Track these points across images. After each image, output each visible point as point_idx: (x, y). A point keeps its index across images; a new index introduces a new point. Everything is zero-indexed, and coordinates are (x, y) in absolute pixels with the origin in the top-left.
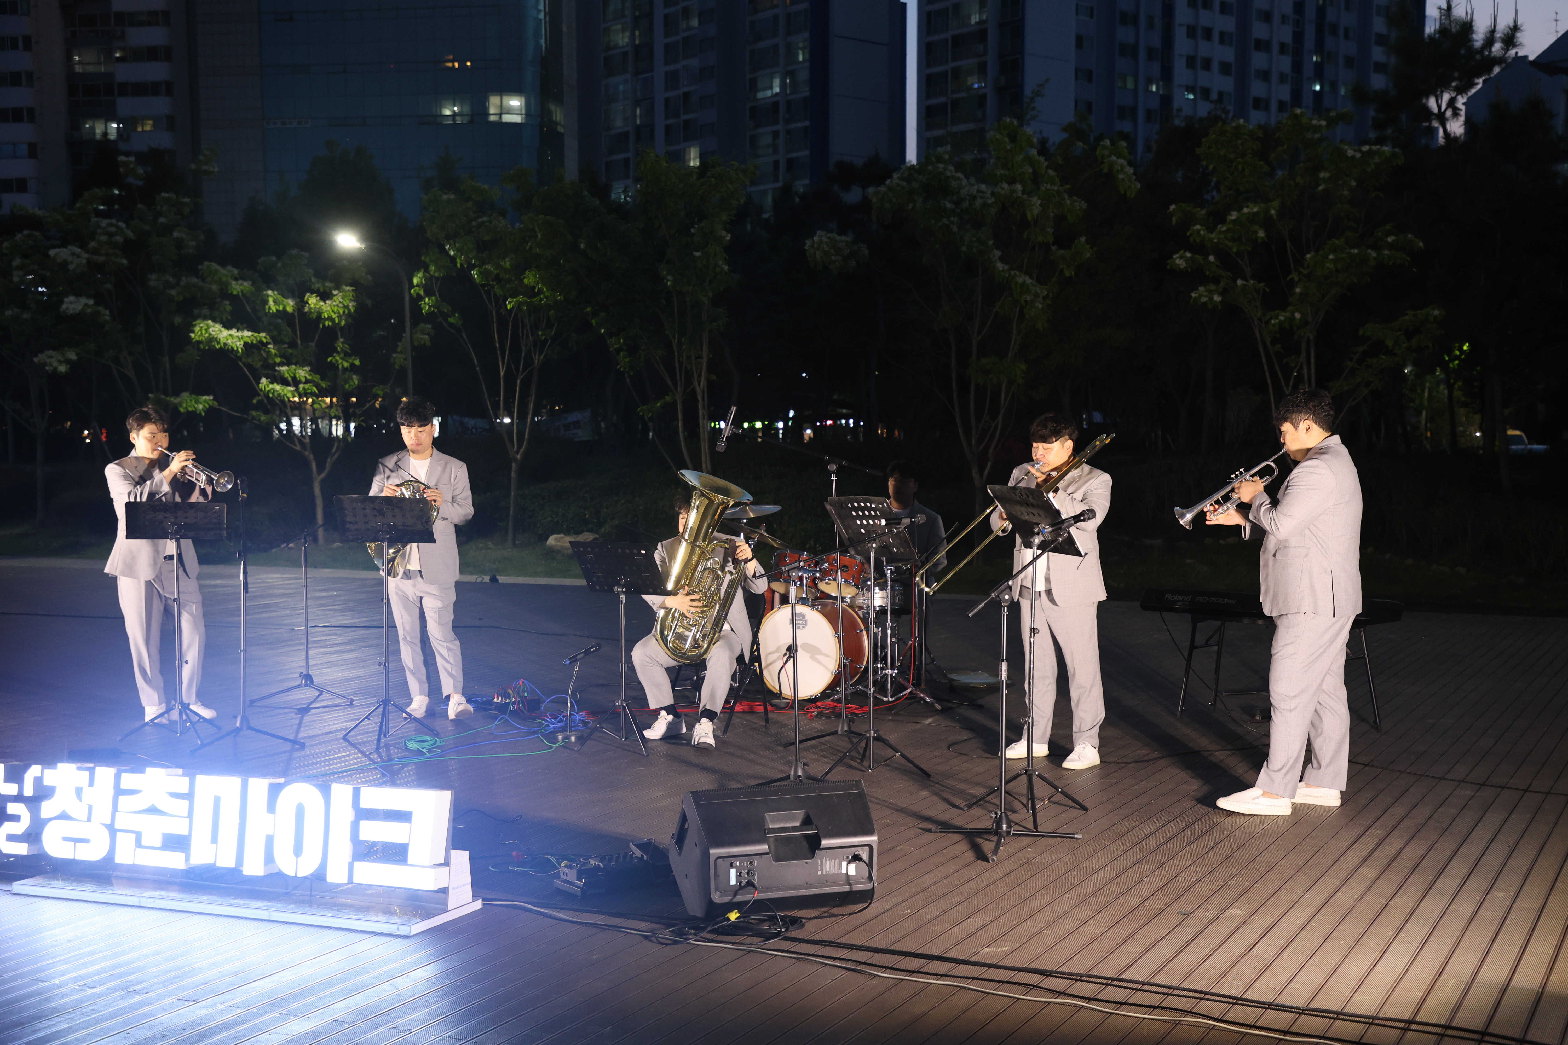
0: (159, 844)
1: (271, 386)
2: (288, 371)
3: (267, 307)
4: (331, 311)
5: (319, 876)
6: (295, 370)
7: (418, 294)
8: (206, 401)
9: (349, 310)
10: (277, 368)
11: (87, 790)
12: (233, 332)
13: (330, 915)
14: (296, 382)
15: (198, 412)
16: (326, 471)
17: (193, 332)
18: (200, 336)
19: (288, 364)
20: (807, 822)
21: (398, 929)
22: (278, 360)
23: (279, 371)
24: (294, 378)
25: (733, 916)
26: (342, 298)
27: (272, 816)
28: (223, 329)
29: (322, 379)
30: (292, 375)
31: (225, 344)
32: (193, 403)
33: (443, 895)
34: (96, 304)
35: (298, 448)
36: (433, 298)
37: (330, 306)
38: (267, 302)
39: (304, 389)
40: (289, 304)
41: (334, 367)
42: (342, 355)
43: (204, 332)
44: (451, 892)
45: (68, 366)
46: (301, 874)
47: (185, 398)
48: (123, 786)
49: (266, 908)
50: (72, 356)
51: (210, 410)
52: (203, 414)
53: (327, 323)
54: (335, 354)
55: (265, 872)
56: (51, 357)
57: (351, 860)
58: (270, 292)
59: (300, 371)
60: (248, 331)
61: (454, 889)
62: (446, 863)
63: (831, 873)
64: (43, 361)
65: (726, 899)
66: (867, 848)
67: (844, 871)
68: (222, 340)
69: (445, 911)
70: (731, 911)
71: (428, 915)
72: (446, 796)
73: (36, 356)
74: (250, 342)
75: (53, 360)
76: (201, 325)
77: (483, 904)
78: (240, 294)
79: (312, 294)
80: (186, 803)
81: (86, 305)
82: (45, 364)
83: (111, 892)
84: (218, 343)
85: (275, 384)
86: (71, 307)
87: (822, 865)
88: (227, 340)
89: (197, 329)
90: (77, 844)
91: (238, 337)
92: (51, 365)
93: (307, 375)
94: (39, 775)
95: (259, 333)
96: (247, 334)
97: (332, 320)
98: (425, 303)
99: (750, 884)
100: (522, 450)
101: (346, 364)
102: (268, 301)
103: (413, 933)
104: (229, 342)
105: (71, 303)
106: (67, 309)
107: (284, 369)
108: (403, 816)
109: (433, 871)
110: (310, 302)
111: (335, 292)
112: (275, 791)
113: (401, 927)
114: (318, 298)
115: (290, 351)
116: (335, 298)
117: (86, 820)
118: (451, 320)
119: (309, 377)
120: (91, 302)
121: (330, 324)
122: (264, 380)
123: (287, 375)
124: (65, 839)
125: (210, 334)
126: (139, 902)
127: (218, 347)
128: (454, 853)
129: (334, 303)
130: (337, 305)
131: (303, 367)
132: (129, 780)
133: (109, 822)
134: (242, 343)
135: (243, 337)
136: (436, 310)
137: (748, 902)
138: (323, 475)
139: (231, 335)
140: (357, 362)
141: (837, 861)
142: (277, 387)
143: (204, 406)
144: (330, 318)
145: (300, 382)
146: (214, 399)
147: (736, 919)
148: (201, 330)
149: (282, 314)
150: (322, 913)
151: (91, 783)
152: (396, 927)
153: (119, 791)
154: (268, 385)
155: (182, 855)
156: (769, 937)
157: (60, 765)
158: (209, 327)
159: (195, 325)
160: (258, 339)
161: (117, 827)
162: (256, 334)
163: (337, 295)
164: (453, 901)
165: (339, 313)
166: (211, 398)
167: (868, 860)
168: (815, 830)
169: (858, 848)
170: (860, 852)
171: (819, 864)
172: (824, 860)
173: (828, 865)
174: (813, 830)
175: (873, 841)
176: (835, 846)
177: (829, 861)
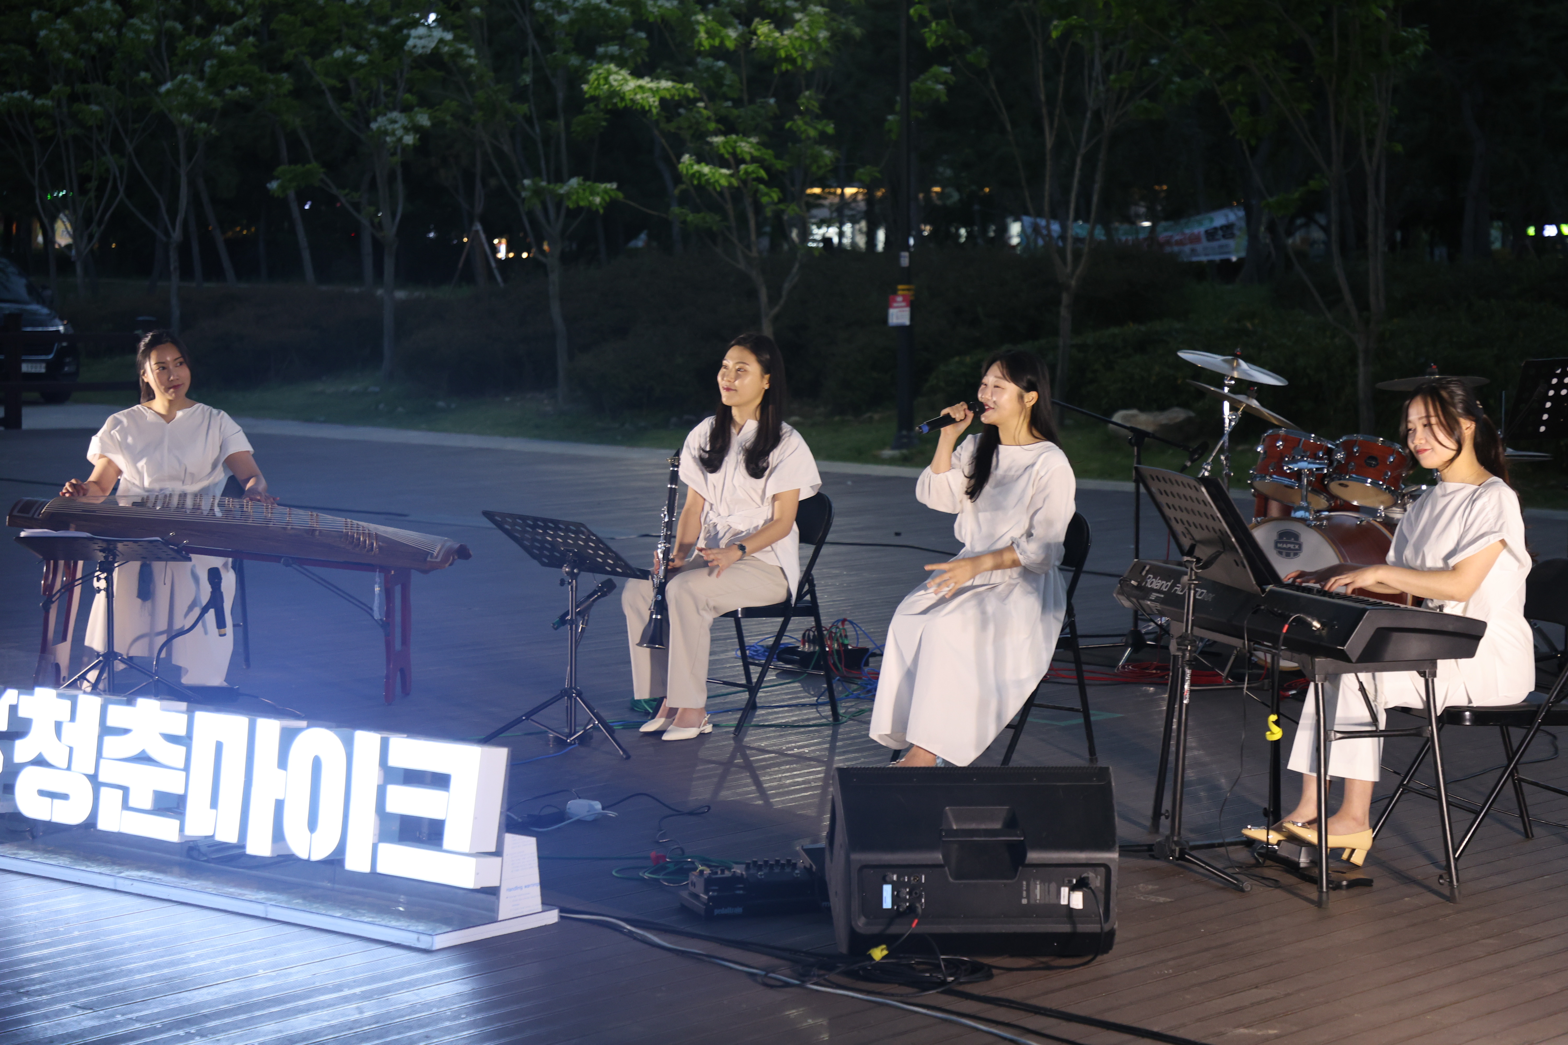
0: (148, 805)
1: (696, 167)
2: (725, 143)
3: (696, 41)
4: (790, 47)
5: (336, 860)
6: (735, 142)
7: (921, 17)
8: (606, 191)
9: (819, 45)
10: (709, 139)
11: (67, 727)
12: (645, 82)
13: (339, 915)
14: (735, 161)
15: (594, 209)
16: (782, 301)
17: (586, 82)
18: (596, 89)
19: (725, 134)
20: (1011, 824)
21: (418, 939)
22: (712, 126)
23: (711, 144)
24: (734, 154)
25: (878, 953)
26: (809, 26)
27: (282, 772)
28: (629, 77)
29: (778, 157)
30: (730, 150)
31: (632, 100)
32: (587, 194)
33: (492, 898)
34: (456, 38)
35: (742, 265)
36: (944, 22)
37: (790, 38)
38: (695, 33)
39: (746, 172)
40: (729, 37)
41: (793, 137)
42: (808, 118)
43: (602, 82)
44: (503, 894)
45: (418, 136)
46: (315, 857)
47: (575, 186)
48: (111, 722)
49: (263, 901)
50: (424, 120)
51: (612, 205)
52: (601, 211)
53: (784, 66)
54: (796, 117)
55: (273, 851)
56: (394, 122)
57: (376, 841)
58: (701, 17)
59: (743, 144)
60: (667, 80)
61: (510, 890)
62: (498, 853)
63: (1042, 902)
64: (383, 128)
65: (876, 929)
66: (1103, 869)
67: (1064, 902)
68: (627, 94)
69: (494, 920)
70: (876, 945)
71: (465, 923)
72: (500, 755)
73: (375, 120)
74: (668, 96)
75: (396, 126)
76: (600, 71)
77: (561, 917)
78: (659, 20)
79: (763, 19)
80: (182, 750)
81: (441, 41)
82: (386, 133)
83: (83, 868)
84: (623, 99)
85: (703, 164)
86: (420, 43)
87: (1028, 890)
88: (636, 94)
89: (592, 77)
90: (56, 801)
91: (651, 89)
92: (393, 133)
93: (752, 151)
94: (15, 703)
95: (684, 83)
96: (665, 84)
97: (792, 61)
98: (931, 31)
99: (911, 910)
100: (1078, 271)
101: (812, 133)
102: (698, 32)
103: (437, 946)
104: (638, 97)
105: (420, 38)
106: (415, 46)
107: (718, 140)
108: (440, 781)
109: (473, 861)
110: (759, 32)
111: (798, 16)
112: (287, 738)
113: (423, 937)
114: (772, 26)
115: (735, 112)
116: (797, 25)
117: (66, 766)
118: (970, 57)
119: (756, 154)
120: (449, 36)
121: (790, 67)
122: (686, 158)
123: (722, 151)
124: (42, 793)
125: (611, 86)
126: (115, 884)
127: (621, 105)
128: (510, 839)
129: (796, 34)
130: (800, 38)
131: (749, 137)
132: (118, 714)
133: (91, 772)
134: (657, 99)
135: (658, 89)
136: (947, 43)
137: (903, 935)
138: (776, 309)
139: (641, 87)
140: (830, 129)
141: (1053, 886)
142: (706, 169)
143: (603, 199)
144: (789, 59)
145: (743, 161)
146: (618, 189)
147: (884, 958)
148: (598, 79)
149: (719, 52)
150: (330, 913)
151: (73, 718)
152: (415, 936)
153: (105, 730)
154: (692, 166)
155: (175, 823)
156: (924, 986)
157: (38, 690)
158: (609, 73)
159: (589, 72)
160: (682, 92)
161: (102, 778)
162: (679, 86)
163: (799, 21)
164: (506, 907)
165: (802, 50)
166: (615, 186)
167: (1103, 887)
168: (1020, 837)
169: (1087, 869)
170: (1090, 874)
171: (1025, 888)
172: (1032, 883)
173: (1038, 891)
174: (1017, 836)
175: (1110, 859)
176: (1050, 862)
177: (1040, 884)
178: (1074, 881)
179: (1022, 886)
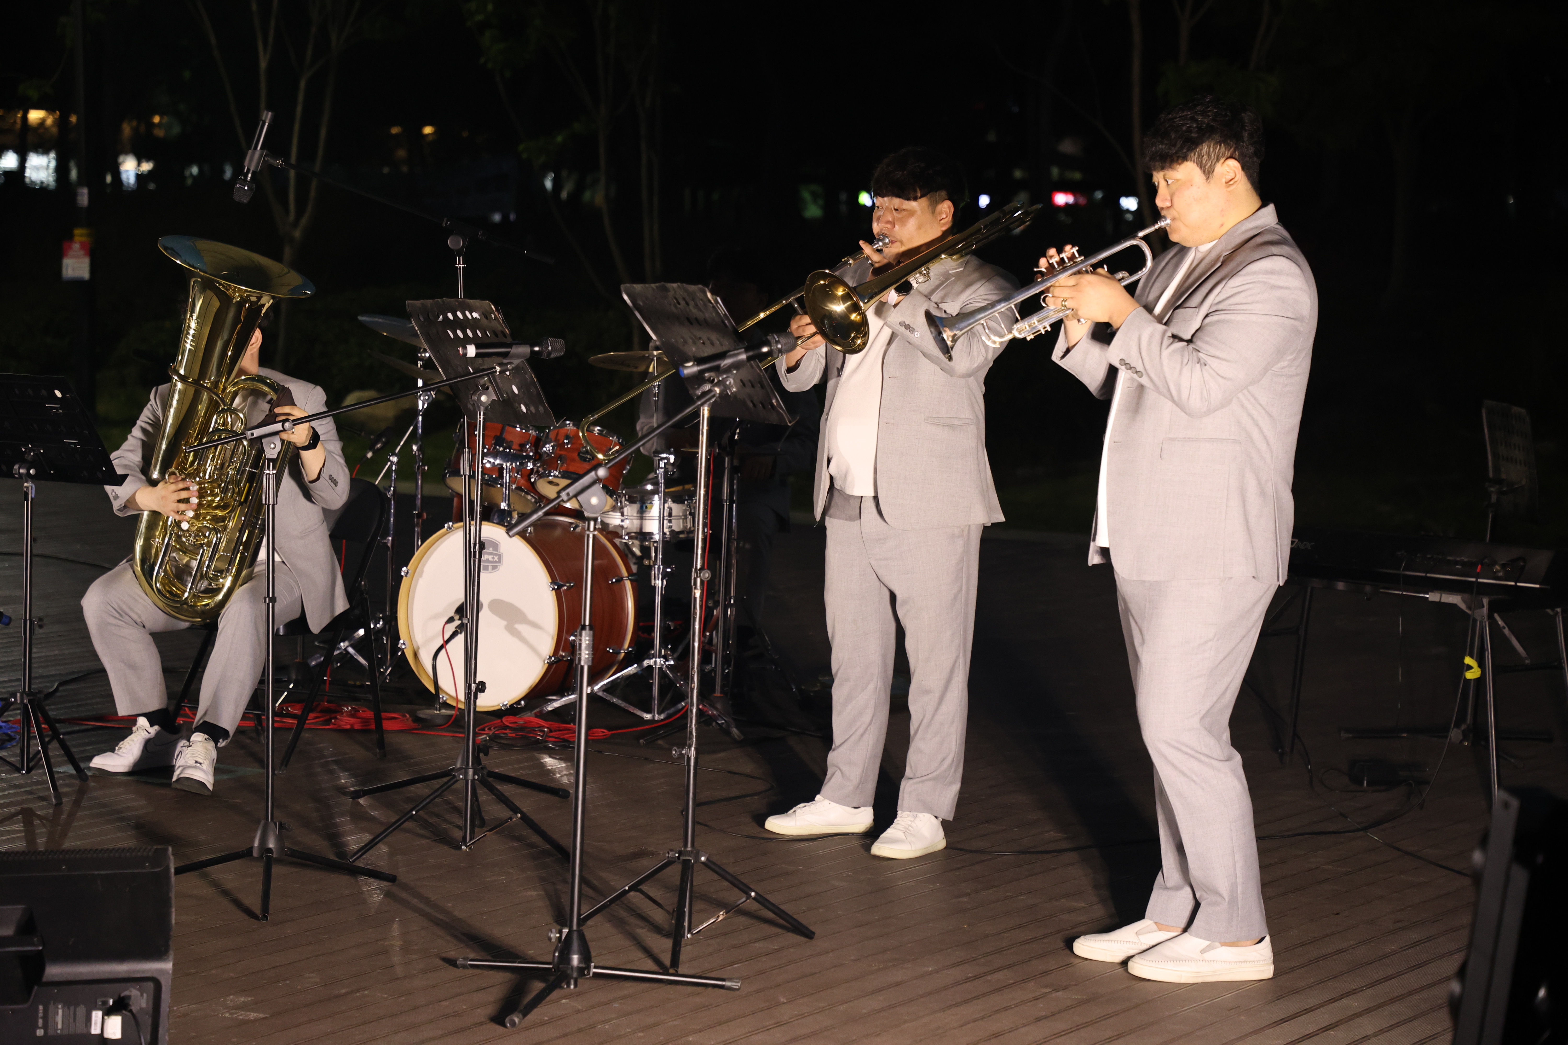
20: (27, 928)
63: (66, 1032)
66: (151, 985)
67: (95, 1030)
87: (45, 1018)
141: (81, 1010)
167: (151, 1006)
168: (37, 946)
169: (129, 984)
170: (133, 992)
171: (41, 1015)
172: (51, 1007)
173: (59, 1018)
174: (33, 945)
175: (161, 971)
176: (77, 979)
177: (63, 1008)
178: (111, 1002)
179: (37, 1011)
